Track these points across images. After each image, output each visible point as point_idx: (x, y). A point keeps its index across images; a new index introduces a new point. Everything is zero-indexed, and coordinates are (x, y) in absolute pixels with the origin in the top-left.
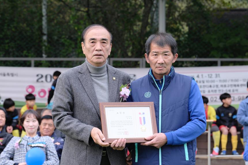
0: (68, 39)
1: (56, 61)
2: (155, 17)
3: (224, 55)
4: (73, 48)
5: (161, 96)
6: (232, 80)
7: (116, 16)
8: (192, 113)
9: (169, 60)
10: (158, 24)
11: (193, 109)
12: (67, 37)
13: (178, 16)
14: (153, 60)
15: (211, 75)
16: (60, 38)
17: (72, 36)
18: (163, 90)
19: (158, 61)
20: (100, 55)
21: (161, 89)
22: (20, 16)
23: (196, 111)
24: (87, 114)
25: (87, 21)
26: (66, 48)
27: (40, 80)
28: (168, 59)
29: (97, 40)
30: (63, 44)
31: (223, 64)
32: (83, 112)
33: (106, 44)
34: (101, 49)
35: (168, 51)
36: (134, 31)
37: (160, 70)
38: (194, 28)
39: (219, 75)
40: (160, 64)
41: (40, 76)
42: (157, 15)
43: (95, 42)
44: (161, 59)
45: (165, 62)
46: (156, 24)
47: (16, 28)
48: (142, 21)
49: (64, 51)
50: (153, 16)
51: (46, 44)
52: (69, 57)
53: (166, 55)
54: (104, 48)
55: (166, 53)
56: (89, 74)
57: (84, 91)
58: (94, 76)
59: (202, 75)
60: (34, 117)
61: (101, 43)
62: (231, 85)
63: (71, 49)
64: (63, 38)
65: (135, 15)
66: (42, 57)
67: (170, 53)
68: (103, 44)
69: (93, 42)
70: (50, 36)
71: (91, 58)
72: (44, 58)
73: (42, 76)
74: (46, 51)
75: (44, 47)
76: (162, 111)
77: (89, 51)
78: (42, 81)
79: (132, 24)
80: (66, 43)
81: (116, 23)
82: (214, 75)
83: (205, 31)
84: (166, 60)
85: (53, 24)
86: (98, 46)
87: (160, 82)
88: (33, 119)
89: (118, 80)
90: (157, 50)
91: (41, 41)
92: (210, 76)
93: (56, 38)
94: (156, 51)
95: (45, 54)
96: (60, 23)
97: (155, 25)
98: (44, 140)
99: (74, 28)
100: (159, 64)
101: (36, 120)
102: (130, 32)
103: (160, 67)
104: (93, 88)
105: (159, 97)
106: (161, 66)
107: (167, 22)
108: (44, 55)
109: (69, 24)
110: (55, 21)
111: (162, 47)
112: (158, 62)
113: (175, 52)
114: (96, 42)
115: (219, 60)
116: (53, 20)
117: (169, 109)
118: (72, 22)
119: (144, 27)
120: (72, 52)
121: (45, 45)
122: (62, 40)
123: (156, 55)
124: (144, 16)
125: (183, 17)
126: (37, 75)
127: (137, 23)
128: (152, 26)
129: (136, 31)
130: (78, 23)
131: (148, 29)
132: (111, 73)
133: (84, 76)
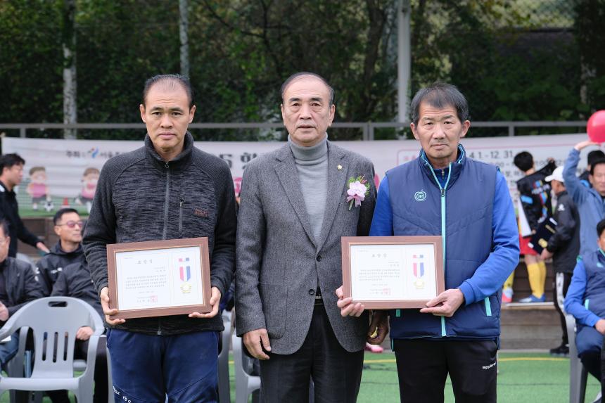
0: (228, 87)
1: (206, 129)
2: (390, 45)
3: (521, 116)
4: (238, 105)
5: (443, 199)
7: (318, 44)
8: (497, 232)
9: (453, 132)
10: (397, 58)
11: (498, 222)
12: (226, 83)
13: (433, 42)
14: (425, 133)
15: (497, 153)
16: (213, 85)
17: (236, 82)
18: (448, 189)
19: (433, 134)
20: (309, 127)
21: (443, 187)
22: (138, 45)
23: (503, 227)
25: (262, 53)
26: (225, 104)
28: (451, 130)
30: (219, 98)
31: (519, 132)
33: (320, 107)
34: (310, 116)
35: (451, 116)
36: (352, 73)
37: (439, 150)
38: (464, 66)
39: (511, 152)
40: (437, 140)
42: (395, 42)
43: (299, 105)
44: (439, 130)
45: (446, 136)
46: (394, 57)
47: (131, 68)
48: (367, 52)
49: (220, 110)
50: (387, 43)
52: (229, 121)
53: (448, 123)
54: (316, 115)
55: (448, 120)
56: (292, 162)
58: (301, 165)
59: (480, 153)
61: (311, 106)
63: (234, 107)
64: (220, 86)
65: (353, 42)
67: (455, 119)
68: (314, 106)
69: (296, 105)
71: (294, 133)
76: (446, 227)
79: (348, 59)
80: (225, 96)
81: (318, 56)
82: (502, 154)
83: (484, 71)
84: (449, 133)
85: (200, 59)
86: (305, 111)
87: (443, 172)
89: (346, 170)
90: (431, 115)
92: (494, 154)
93: (205, 85)
94: (430, 117)
96: (212, 58)
97: (390, 60)
99: (240, 67)
100: (436, 138)
102: (343, 73)
103: (437, 145)
104: (299, 186)
105: (440, 200)
106: (439, 143)
107: (413, 53)
109: (230, 58)
110: (204, 54)
111: (441, 110)
112: (435, 136)
113: (464, 116)
115: (511, 125)
116: (200, 51)
117: (460, 223)
118: (233, 55)
119: (369, 63)
120: (236, 112)
122: (218, 90)
123: (429, 124)
124: (369, 43)
125: (443, 45)
127: (357, 56)
128: (384, 62)
129: (354, 71)
130: (246, 57)
131: (377, 67)
132: (334, 158)
133: (284, 166)
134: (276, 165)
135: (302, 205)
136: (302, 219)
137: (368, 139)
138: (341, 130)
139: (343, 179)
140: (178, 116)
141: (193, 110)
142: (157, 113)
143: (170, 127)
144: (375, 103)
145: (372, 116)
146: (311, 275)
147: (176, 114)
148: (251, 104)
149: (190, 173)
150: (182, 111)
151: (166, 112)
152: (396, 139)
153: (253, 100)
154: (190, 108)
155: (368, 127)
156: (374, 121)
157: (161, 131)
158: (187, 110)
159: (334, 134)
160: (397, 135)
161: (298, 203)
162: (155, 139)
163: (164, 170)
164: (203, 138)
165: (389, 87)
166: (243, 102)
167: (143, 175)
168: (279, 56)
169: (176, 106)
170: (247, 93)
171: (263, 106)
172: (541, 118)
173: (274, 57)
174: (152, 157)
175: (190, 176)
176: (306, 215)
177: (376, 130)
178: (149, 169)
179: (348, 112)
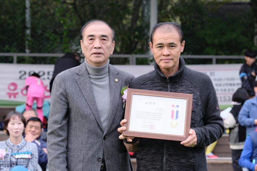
0: (52, 33)
2: (146, 11)
3: (220, 52)
4: (58, 43)
6: (228, 79)
7: (105, 9)
10: (149, 18)
12: (52, 31)
13: (170, 10)
16: (44, 31)
17: (57, 30)
20: (99, 54)
22: (1, 8)
24: (84, 121)
25: (73, 14)
26: (51, 42)
27: (23, 77)
29: (96, 37)
30: (48, 39)
31: (219, 62)
32: (80, 119)
33: (107, 41)
34: (101, 46)
36: (124, 26)
38: (188, 23)
39: (214, 73)
41: (23, 73)
43: (93, 40)
46: (148, 18)
48: (133, 14)
49: (48, 46)
50: (144, 9)
51: (29, 38)
54: (104, 46)
56: (87, 76)
57: (82, 95)
58: (93, 79)
60: (19, 119)
61: (101, 41)
62: (227, 84)
63: (56, 44)
64: (48, 32)
65: (125, 8)
66: (24, 52)
68: (103, 41)
69: (91, 39)
70: (33, 29)
71: (89, 57)
72: (28, 54)
73: (25, 73)
74: (29, 46)
75: (27, 42)
77: (87, 49)
78: (25, 79)
79: (122, 18)
80: (51, 38)
81: (105, 16)
83: (200, 26)
85: (37, 16)
86: (97, 43)
88: (19, 121)
89: (120, 82)
91: (24, 35)
93: (40, 32)
95: (29, 49)
96: (44, 16)
97: (146, 19)
98: (29, 148)
99: (60, 22)
101: (21, 122)
102: (119, 26)
104: (92, 92)
107: (159, 15)
108: (27, 51)
110: (39, 14)
114: (95, 39)
115: (214, 58)
119: (134, 21)
120: (57, 47)
121: (28, 40)
122: (47, 35)
124: (134, 9)
125: (176, 11)
126: (20, 72)
127: (127, 16)
128: (142, 20)
129: (126, 25)
130: (64, 16)
131: (138, 23)
132: (113, 74)
133: (82, 78)
134: (77, 78)
135: (95, 104)
136: (94, 113)
137: (133, 64)
138: (117, 59)
139: (119, 88)
140: (173, 48)
141: (183, 44)
142: (160, 47)
143: (169, 55)
144: (137, 43)
145: (135, 51)
146: (99, 149)
147: (172, 46)
148: (66, 43)
149: (183, 84)
150: (175, 44)
151: (166, 46)
152: (148, 64)
153: (67, 41)
154: (181, 43)
155: (132, 57)
156: (136, 54)
157: (163, 57)
158: (179, 44)
159: (114, 61)
160: (149, 62)
161: (92, 103)
162: (159, 63)
163: (167, 83)
164: (38, 62)
165: (145, 35)
166: (61, 42)
167: (153, 87)
168: (82, 16)
169: (172, 41)
170: (64, 36)
171: (73, 44)
172: (231, 54)
173: (80, 16)
174: (159, 75)
175: (183, 86)
176: (97, 110)
177: (137, 59)
178: (157, 83)
179: (121, 48)
